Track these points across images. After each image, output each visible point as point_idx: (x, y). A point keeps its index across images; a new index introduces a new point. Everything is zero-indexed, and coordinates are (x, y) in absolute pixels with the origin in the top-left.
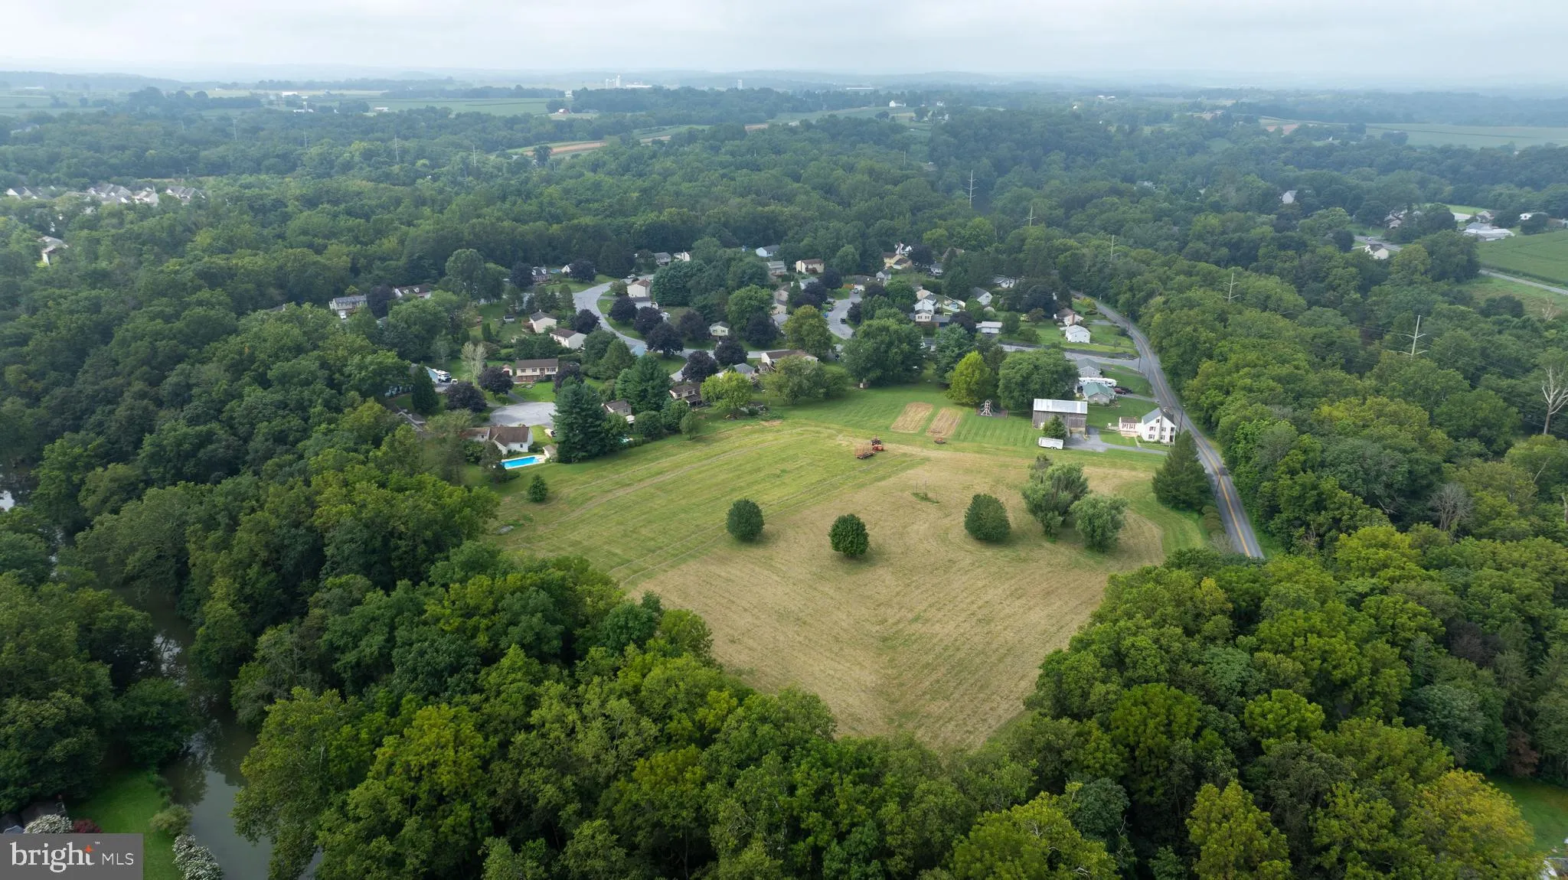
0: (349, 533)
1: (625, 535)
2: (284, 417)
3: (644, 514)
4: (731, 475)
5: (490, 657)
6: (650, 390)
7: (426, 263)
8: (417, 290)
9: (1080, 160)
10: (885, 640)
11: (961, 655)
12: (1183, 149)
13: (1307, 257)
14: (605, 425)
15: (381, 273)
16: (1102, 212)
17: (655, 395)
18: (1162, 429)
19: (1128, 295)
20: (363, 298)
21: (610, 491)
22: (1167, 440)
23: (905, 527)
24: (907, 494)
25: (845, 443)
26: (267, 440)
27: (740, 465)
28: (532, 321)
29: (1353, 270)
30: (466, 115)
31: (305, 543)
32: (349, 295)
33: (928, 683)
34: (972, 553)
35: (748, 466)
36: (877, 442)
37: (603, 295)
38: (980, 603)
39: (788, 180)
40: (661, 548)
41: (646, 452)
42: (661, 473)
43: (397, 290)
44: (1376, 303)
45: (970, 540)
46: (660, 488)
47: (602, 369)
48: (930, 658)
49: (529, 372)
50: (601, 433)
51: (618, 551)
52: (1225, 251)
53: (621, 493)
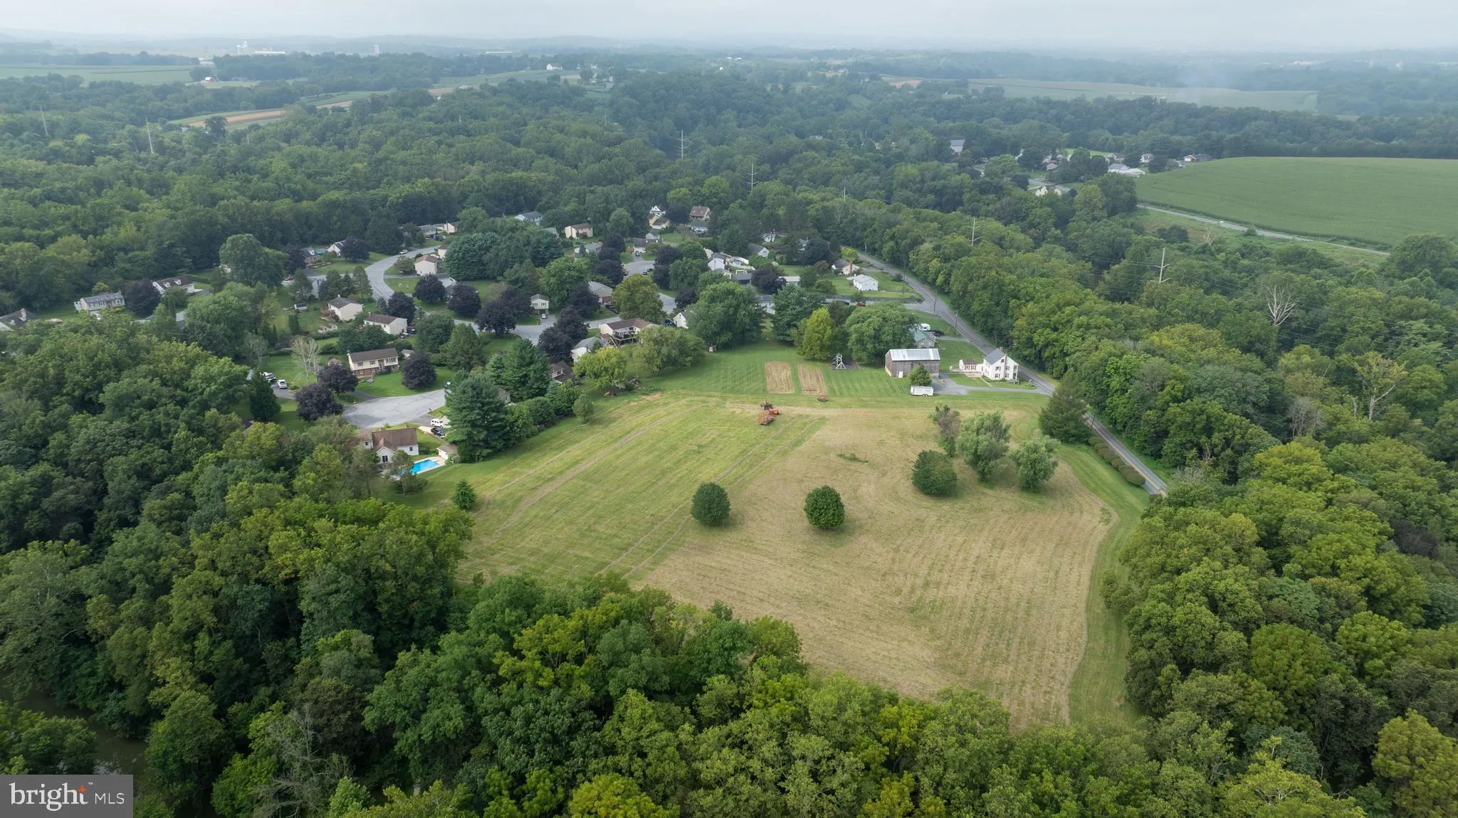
0: (333, 582)
1: (583, 536)
2: (139, 448)
3: (589, 509)
4: (651, 456)
5: (603, 708)
6: (532, 374)
7: (179, 251)
8: (178, 282)
9: (750, 118)
10: (912, 610)
11: (990, 614)
12: (831, 105)
13: (1005, 200)
14: (510, 418)
15: (128, 266)
16: (807, 166)
17: (537, 380)
18: (1006, 368)
19: (892, 243)
20: (118, 295)
21: (535, 489)
22: (1011, 377)
23: (855, 491)
24: (832, 456)
25: (738, 411)
26: (129, 477)
27: (653, 445)
28: (333, 308)
29: (1049, 209)
30: (103, 84)
31: (264, 600)
32: (98, 293)
33: (980, 649)
34: (931, 510)
35: (661, 444)
36: (768, 406)
37: (386, 273)
38: (972, 559)
39: (509, 145)
40: (630, 545)
41: (547, 441)
42: (577, 463)
43: (155, 284)
44: (1077, 238)
45: (920, 496)
46: (587, 477)
47: (448, 355)
48: (965, 623)
49: (367, 365)
50: (505, 427)
51: (586, 554)
52: (931, 197)
53: (548, 489)
